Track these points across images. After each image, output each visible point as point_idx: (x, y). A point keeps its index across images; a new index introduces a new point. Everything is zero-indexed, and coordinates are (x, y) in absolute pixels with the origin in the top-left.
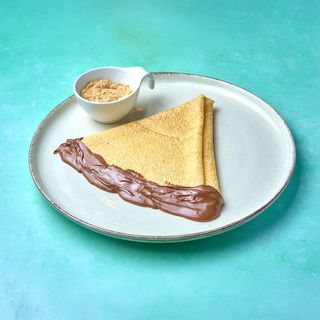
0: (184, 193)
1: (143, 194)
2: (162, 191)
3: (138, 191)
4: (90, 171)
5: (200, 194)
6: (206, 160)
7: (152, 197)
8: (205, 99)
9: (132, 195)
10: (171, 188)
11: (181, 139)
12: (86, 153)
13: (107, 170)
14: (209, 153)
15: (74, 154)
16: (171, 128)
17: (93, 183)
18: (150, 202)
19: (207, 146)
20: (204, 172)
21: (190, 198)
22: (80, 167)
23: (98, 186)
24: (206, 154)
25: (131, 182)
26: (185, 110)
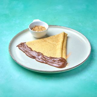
0: (55, 59)
1: (43, 59)
2: (48, 59)
3: (41, 58)
4: (27, 52)
5: (60, 60)
6: (63, 51)
7: (45, 60)
8: (65, 33)
9: (39, 59)
10: (51, 58)
11: (56, 44)
12: (26, 47)
13: (32, 52)
14: (64, 49)
15: (23, 47)
16: (53, 41)
17: (27, 56)
18: (44, 62)
19: (64, 47)
20: (62, 54)
21: (57, 61)
22: (24, 51)
23: (29, 57)
24: (63, 49)
25: (39, 56)
26: (58, 36)
